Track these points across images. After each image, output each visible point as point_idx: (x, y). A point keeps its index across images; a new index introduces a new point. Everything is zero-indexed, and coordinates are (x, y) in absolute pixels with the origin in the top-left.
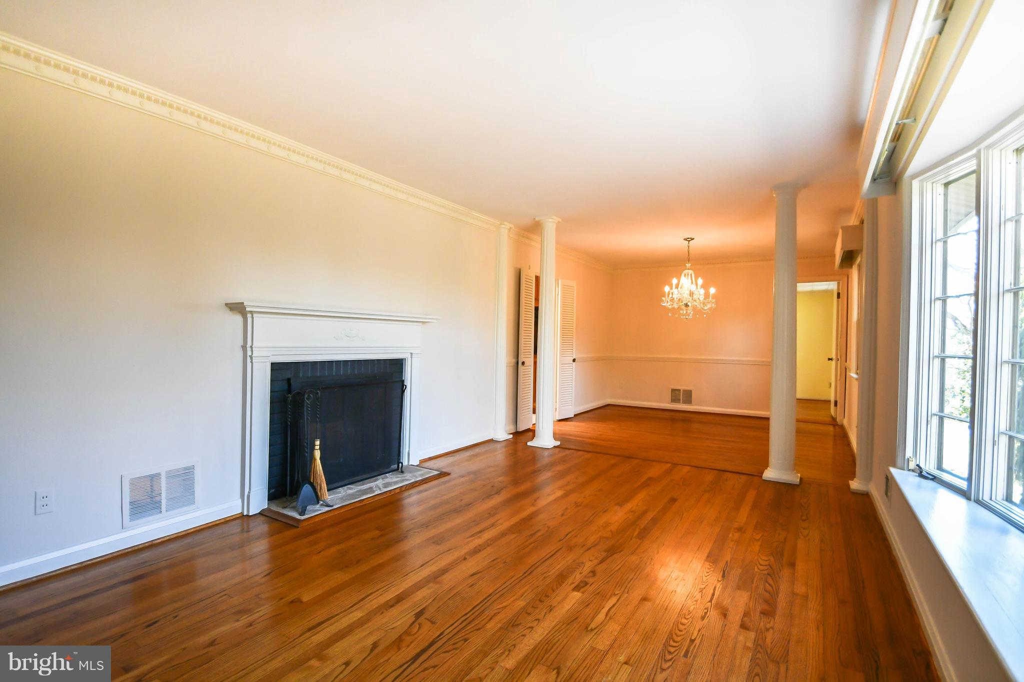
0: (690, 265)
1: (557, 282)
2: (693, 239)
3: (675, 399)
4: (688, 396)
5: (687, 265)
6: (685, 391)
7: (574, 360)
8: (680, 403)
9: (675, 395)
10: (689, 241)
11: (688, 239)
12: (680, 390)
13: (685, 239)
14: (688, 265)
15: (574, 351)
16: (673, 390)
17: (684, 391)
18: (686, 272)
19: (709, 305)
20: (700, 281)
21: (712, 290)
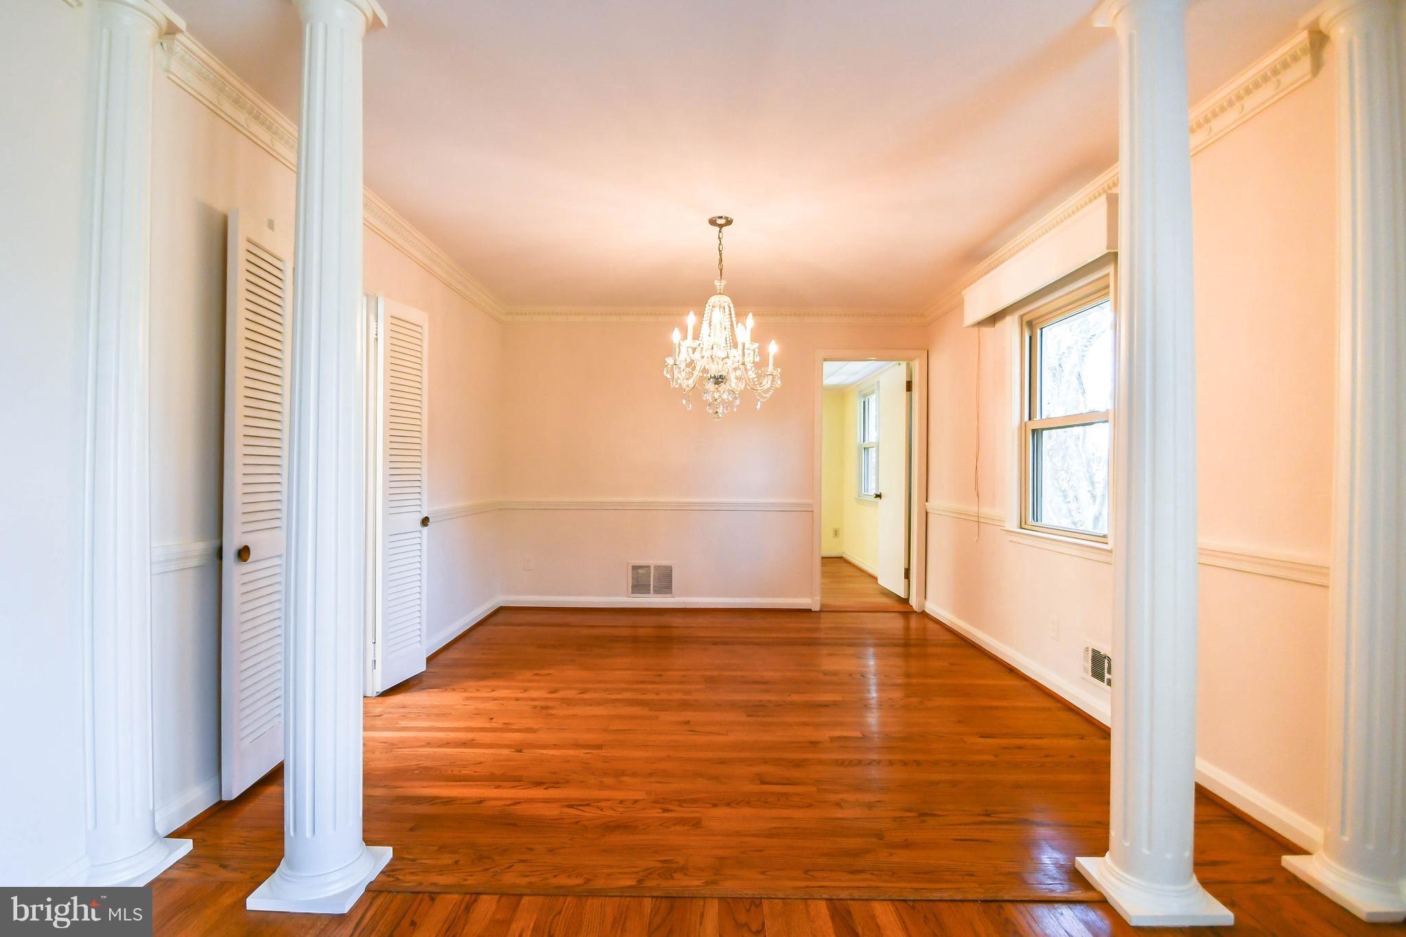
0: (723, 283)
1: (373, 305)
2: (730, 221)
3: (639, 586)
4: (665, 581)
5: (718, 283)
7: (425, 521)
8: (649, 593)
9: (640, 577)
10: (721, 226)
11: (720, 222)
12: (648, 568)
13: (713, 222)
14: (721, 286)
15: (425, 497)
16: (635, 568)
17: (657, 568)
18: (716, 300)
19: (767, 383)
20: (750, 321)
21: (773, 348)
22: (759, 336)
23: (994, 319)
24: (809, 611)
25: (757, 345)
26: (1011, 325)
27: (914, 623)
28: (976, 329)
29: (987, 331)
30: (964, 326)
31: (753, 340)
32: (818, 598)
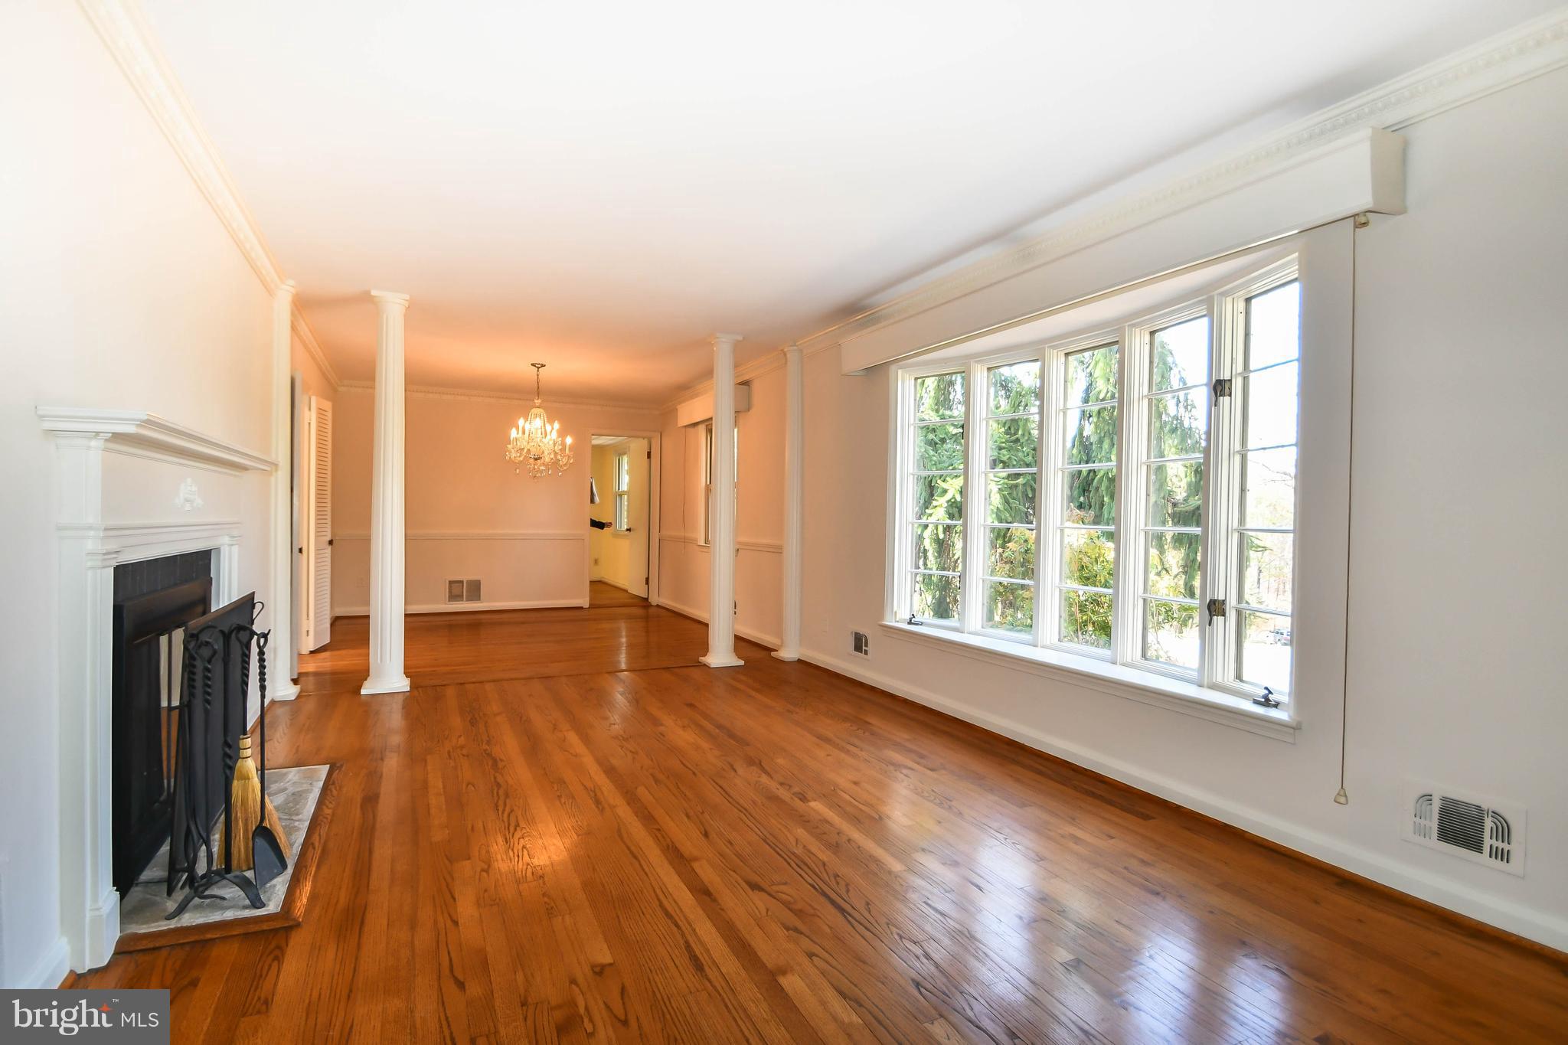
0: (540, 401)
2: (543, 366)
3: (454, 597)
4: (474, 590)
5: (536, 401)
6: (470, 582)
8: (462, 601)
9: (455, 590)
10: (538, 368)
11: (537, 365)
12: (462, 582)
13: (534, 365)
14: (538, 402)
16: (452, 583)
17: (468, 582)
18: (534, 411)
19: (565, 460)
20: (557, 425)
21: (569, 440)
22: (562, 433)
23: (695, 425)
24: (582, 608)
25: (560, 439)
26: (702, 429)
27: (652, 611)
28: (684, 429)
29: (691, 430)
30: (679, 426)
31: (559, 436)
32: (588, 599)
